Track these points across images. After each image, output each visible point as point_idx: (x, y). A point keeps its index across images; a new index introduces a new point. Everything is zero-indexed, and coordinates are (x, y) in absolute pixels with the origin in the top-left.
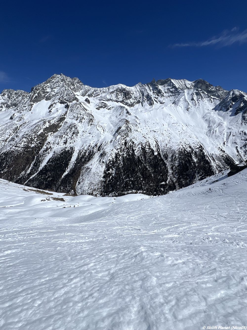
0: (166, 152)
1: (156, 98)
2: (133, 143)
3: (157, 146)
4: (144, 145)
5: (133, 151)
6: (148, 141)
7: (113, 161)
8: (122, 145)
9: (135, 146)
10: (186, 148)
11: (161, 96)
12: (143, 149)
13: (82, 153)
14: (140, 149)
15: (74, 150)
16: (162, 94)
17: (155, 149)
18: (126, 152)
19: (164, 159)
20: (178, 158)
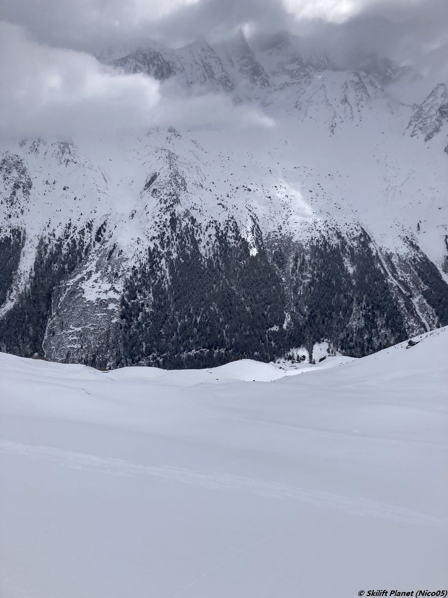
0: (280, 249)
2: (193, 220)
3: (255, 231)
4: (222, 228)
5: (195, 243)
6: (232, 218)
7: (143, 273)
8: (165, 226)
9: (199, 232)
10: (329, 238)
12: (221, 238)
13: (50, 247)
14: (214, 238)
15: (24, 239)
17: (250, 239)
18: (175, 247)
19: (275, 265)
20: (310, 264)
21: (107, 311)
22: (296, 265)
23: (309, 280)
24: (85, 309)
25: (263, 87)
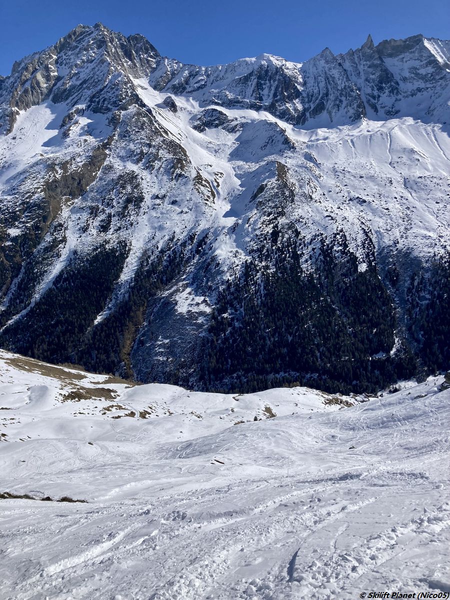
1: (374, 98)
2: (297, 233)
3: (366, 246)
4: (327, 242)
5: (296, 257)
6: (341, 231)
7: (237, 286)
8: (266, 239)
9: (303, 245)
11: (390, 92)
12: (326, 252)
13: (152, 258)
14: (318, 252)
15: (130, 250)
16: (393, 83)
17: (360, 254)
18: (274, 261)
19: (388, 283)
20: (430, 284)
21: (195, 324)
22: (412, 284)
23: (427, 302)
24: (176, 321)
25: (391, 94)
